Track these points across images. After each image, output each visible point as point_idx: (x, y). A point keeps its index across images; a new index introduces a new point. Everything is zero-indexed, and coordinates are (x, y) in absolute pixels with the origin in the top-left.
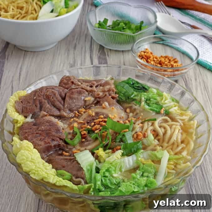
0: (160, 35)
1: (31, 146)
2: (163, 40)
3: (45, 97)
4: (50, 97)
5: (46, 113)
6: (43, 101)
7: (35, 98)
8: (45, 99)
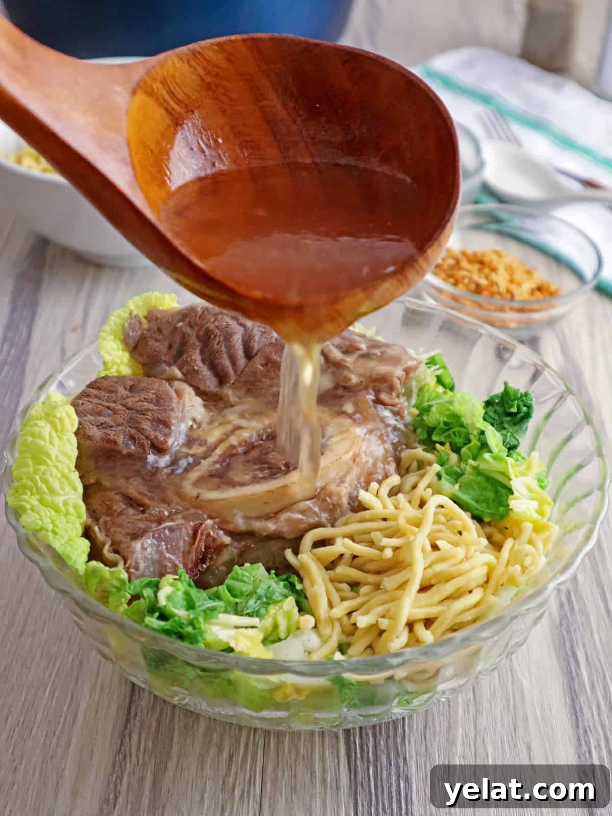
0: (490, 205)
1: (73, 425)
2: (498, 220)
3: (201, 333)
4: (212, 336)
5: (178, 373)
6: (192, 341)
7: (181, 324)
8: (198, 337)
